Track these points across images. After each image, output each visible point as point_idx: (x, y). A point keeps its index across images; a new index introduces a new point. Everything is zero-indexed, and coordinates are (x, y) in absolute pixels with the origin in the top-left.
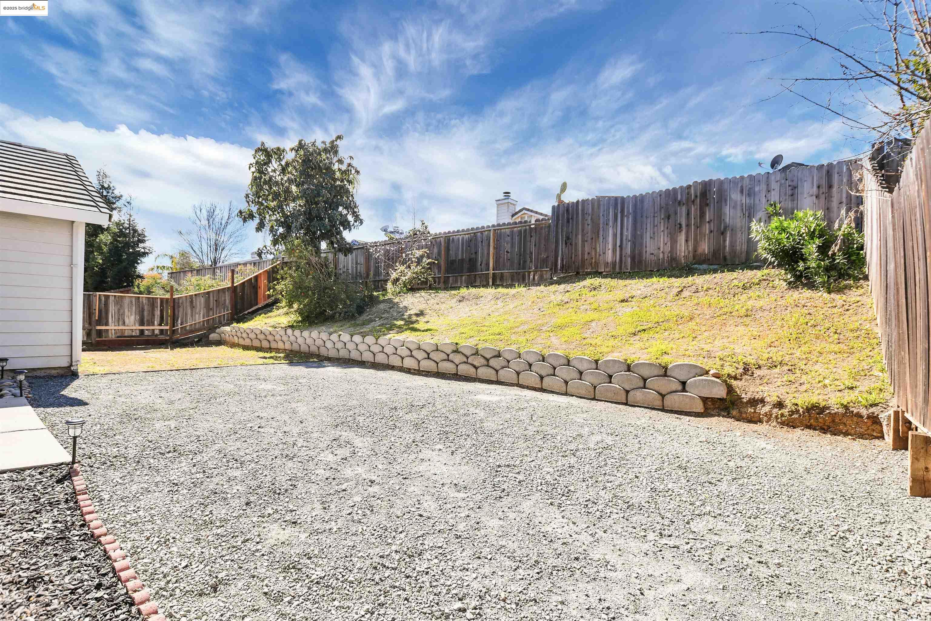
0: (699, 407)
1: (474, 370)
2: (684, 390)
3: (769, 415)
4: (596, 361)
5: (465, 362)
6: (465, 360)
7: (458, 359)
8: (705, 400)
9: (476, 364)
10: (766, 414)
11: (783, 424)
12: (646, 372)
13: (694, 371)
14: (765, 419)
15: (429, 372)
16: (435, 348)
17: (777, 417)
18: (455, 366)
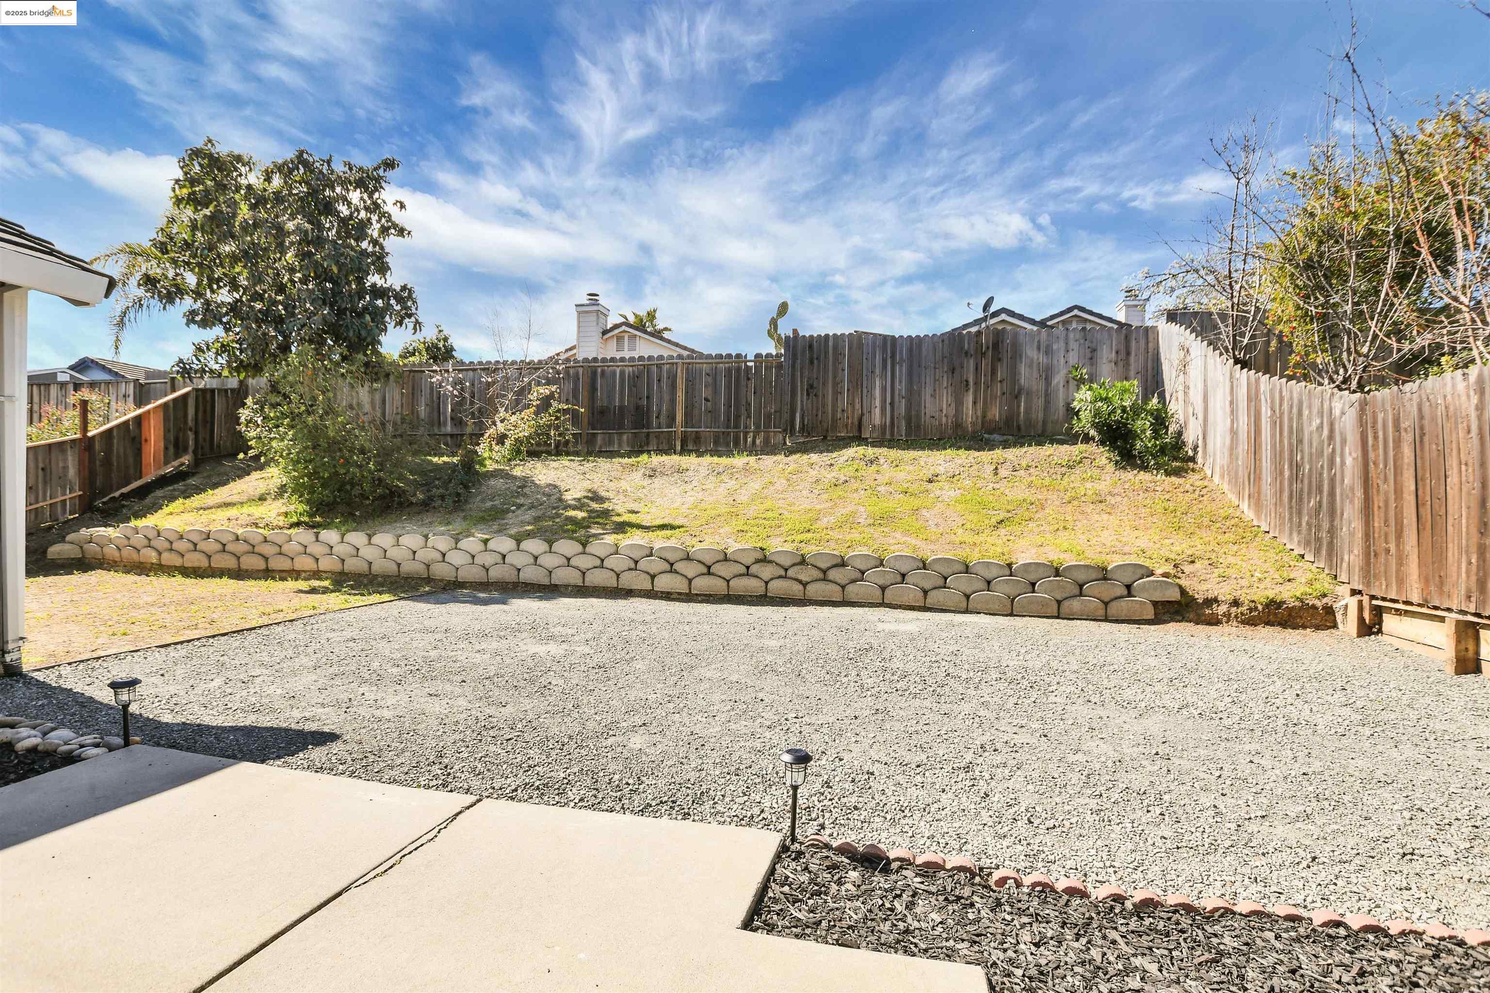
0: (1150, 614)
1: (801, 587)
2: (1130, 595)
3: (1228, 615)
4: (1010, 566)
5: (780, 577)
6: (783, 573)
7: (767, 572)
8: (1155, 604)
9: (804, 577)
10: (1224, 615)
11: (1243, 622)
12: (1081, 577)
13: (1140, 572)
14: (1225, 619)
15: (711, 595)
16: (722, 557)
17: (1236, 617)
18: (763, 584)
